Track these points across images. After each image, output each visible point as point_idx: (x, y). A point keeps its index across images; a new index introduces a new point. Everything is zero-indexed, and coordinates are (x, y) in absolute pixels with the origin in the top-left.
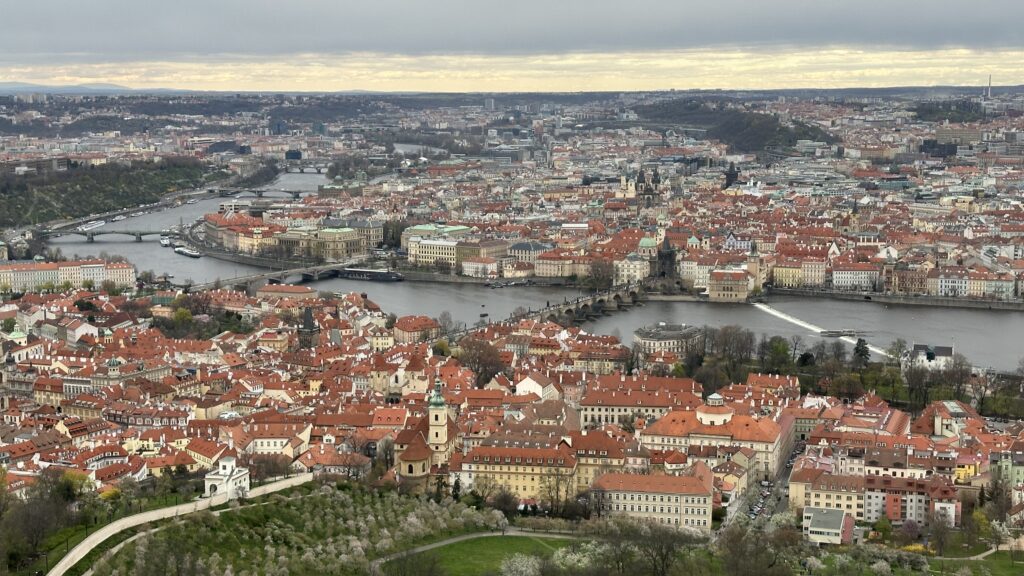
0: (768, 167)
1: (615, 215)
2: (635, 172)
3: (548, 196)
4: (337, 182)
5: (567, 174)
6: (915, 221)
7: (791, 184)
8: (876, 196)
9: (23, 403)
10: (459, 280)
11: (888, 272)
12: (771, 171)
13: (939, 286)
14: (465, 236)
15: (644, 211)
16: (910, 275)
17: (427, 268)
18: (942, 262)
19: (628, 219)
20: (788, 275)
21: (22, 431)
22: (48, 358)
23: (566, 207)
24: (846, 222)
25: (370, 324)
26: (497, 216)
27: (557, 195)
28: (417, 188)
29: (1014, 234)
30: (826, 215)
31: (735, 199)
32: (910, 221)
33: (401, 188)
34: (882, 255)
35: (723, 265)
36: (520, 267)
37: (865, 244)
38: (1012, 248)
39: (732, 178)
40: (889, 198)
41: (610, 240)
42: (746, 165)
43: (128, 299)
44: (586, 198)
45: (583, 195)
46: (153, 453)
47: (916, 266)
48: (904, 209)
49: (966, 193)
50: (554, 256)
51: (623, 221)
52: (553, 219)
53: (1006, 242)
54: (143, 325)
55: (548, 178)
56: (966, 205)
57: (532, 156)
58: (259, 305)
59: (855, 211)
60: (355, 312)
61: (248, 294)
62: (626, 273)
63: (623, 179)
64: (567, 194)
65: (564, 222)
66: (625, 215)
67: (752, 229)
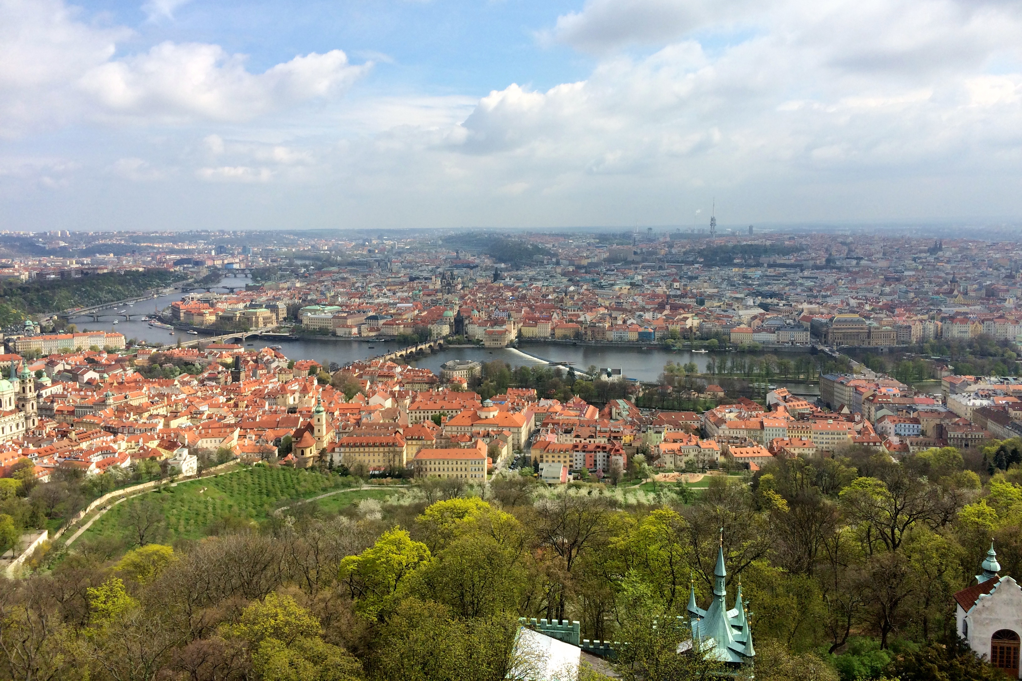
0: (517, 270)
1: (429, 299)
2: (440, 274)
3: (388, 288)
4: (258, 282)
5: (400, 275)
6: (599, 299)
7: (530, 280)
8: (578, 286)
9: (47, 422)
10: (334, 339)
11: (585, 328)
12: (519, 272)
13: (612, 336)
14: (338, 312)
15: (446, 296)
16: (596, 330)
17: (314, 332)
18: (614, 322)
19: (437, 301)
20: (529, 332)
21: (46, 440)
22: (66, 393)
23: (399, 294)
24: (562, 301)
25: (278, 367)
26: (357, 300)
27: (393, 288)
28: (308, 285)
29: (652, 306)
30: (550, 297)
31: (499, 288)
32: (597, 299)
33: (298, 285)
34: (582, 319)
35: (492, 326)
36: (371, 330)
37: (573, 313)
38: (651, 313)
39: (496, 277)
40: (585, 287)
41: (426, 313)
42: (506, 270)
43: (120, 356)
44: (413, 289)
45: (410, 287)
46: (134, 450)
47: (601, 325)
48: (594, 294)
49: (627, 284)
50: (392, 323)
51: (434, 303)
52: (392, 302)
53: (648, 310)
54: (130, 371)
55: (389, 278)
56: (627, 290)
57: (379, 265)
58: (207, 357)
59: (566, 295)
60: (268, 360)
61: (199, 350)
62: (435, 332)
63: (433, 277)
64: (400, 287)
65: (399, 303)
66: (435, 299)
67: (508, 305)
